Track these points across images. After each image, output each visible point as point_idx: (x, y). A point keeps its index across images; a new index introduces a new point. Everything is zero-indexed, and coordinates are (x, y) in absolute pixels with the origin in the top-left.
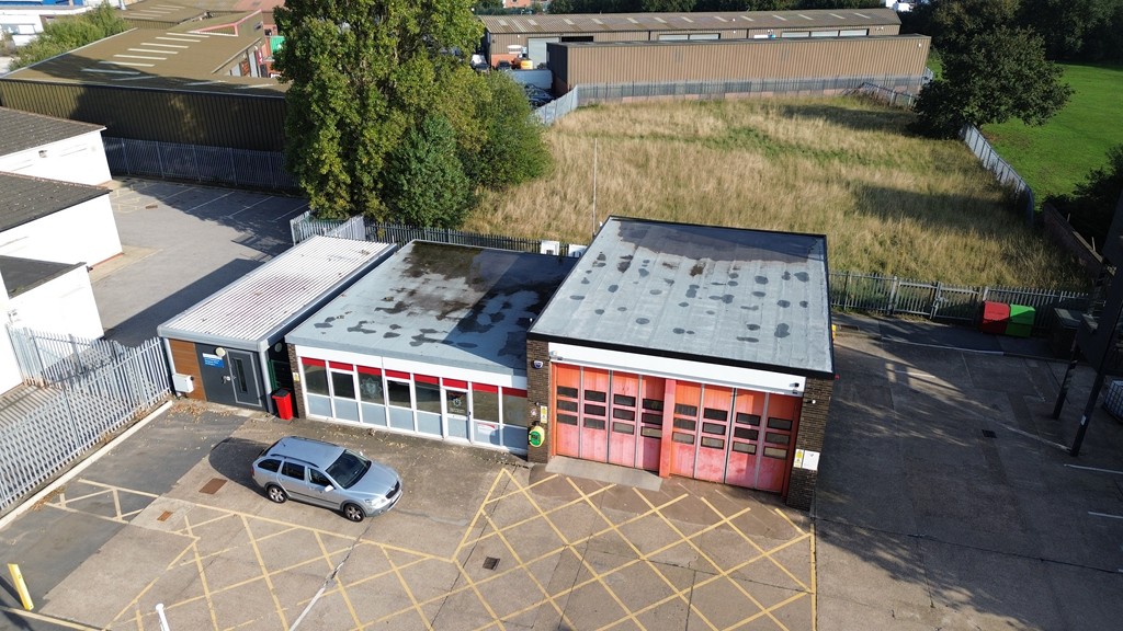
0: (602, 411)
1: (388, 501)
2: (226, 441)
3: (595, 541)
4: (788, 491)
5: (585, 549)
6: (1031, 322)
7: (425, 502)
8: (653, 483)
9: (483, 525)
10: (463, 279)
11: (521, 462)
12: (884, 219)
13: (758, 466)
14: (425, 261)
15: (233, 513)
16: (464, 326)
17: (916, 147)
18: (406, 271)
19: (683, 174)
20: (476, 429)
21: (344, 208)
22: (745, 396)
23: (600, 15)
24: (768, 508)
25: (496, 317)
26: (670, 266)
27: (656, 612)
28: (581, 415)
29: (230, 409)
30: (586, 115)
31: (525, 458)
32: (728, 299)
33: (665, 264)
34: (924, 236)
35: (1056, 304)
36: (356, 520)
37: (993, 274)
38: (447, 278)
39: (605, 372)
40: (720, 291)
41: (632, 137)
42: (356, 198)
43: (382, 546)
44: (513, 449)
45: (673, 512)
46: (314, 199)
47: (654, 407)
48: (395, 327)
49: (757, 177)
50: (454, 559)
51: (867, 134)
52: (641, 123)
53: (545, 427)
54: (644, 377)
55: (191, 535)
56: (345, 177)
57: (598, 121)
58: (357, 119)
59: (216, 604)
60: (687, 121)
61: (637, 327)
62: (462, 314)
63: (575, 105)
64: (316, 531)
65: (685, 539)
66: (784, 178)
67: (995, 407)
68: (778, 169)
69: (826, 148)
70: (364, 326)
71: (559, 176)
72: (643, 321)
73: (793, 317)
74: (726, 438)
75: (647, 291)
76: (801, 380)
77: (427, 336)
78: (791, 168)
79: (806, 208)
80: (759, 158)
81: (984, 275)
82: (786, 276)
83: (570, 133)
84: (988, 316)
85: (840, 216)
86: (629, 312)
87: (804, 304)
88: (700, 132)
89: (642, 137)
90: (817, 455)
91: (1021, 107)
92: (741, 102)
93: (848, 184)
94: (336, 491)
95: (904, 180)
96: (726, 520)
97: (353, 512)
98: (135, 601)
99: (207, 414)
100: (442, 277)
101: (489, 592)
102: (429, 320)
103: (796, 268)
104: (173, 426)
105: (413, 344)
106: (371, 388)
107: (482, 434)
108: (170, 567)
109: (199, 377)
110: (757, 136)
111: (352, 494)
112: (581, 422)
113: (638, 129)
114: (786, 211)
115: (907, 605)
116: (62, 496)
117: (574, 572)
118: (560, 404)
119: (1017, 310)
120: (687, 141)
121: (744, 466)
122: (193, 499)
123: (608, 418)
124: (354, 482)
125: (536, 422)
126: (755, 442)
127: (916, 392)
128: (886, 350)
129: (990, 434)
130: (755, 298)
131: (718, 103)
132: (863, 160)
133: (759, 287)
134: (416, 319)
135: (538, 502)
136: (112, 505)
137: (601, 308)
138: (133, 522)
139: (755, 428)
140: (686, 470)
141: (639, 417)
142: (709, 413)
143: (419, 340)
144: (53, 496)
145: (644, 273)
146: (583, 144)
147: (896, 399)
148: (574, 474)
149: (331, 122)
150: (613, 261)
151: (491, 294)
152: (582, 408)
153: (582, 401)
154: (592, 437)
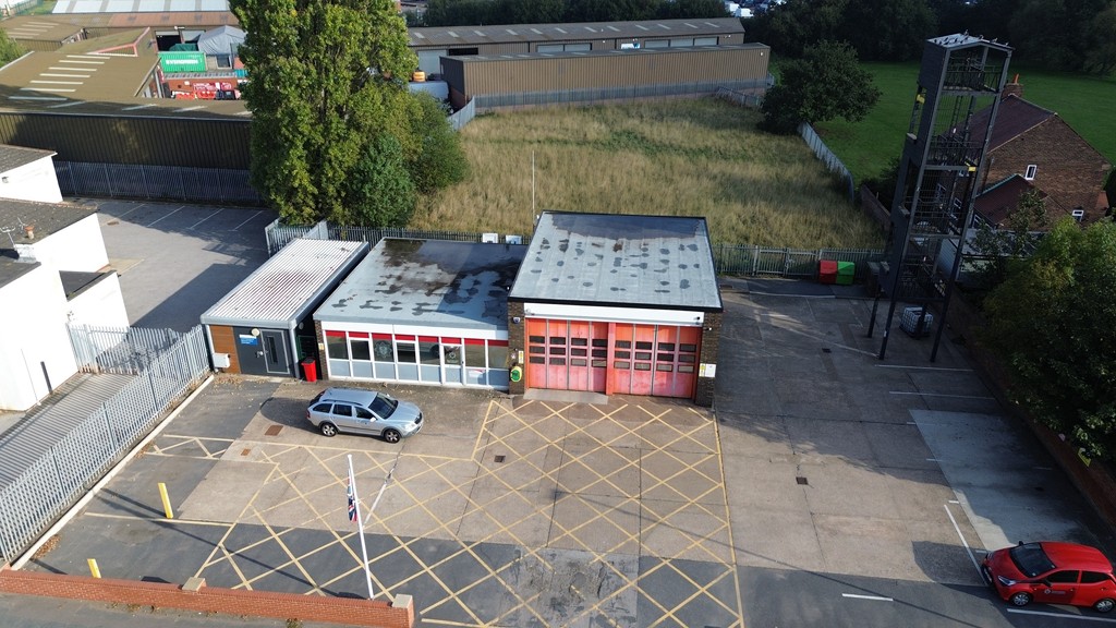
0: (562, 351)
1: (416, 426)
2: (270, 399)
3: (569, 438)
4: (698, 395)
5: (564, 444)
6: (852, 273)
7: (441, 426)
8: (603, 399)
9: (487, 437)
10: (436, 266)
11: (504, 395)
12: (745, 204)
13: (674, 381)
14: (399, 253)
15: (298, 446)
16: (449, 299)
17: (765, 142)
18: (387, 262)
19: (582, 172)
20: (467, 374)
21: (310, 215)
22: (663, 331)
23: (481, 27)
24: (684, 408)
25: (472, 292)
26: (598, 246)
27: (619, 475)
28: (548, 356)
29: (262, 378)
30: (484, 123)
31: (507, 392)
32: (644, 266)
33: (593, 244)
34: (776, 215)
35: (867, 258)
36: (394, 442)
37: (826, 240)
38: (423, 265)
39: (565, 322)
40: (637, 261)
41: (531, 143)
42: (320, 205)
43: (419, 456)
44: (496, 387)
45: (619, 416)
46: (284, 208)
47: (601, 343)
48: (396, 303)
49: (641, 173)
50: (473, 459)
51: (725, 133)
52: (536, 129)
53: (522, 366)
54: (593, 323)
55: (272, 462)
56: (311, 188)
57: (498, 128)
58: (321, 140)
59: (310, 501)
60: (576, 127)
61: (585, 288)
62: (444, 291)
63: (473, 114)
64: (366, 452)
65: (631, 432)
66: (663, 173)
67: (830, 333)
68: (657, 166)
69: (694, 146)
70: (372, 304)
71: (477, 179)
72: (588, 285)
73: (690, 274)
74: (652, 362)
75: (585, 264)
76: (701, 315)
77: (423, 307)
78: (668, 165)
79: (683, 197)
80: (641, 157)
81: (820, 242)
82: (682, 248)
83: (476, 140)
84: (823, 271)
85: (711, 203)
86: (576, 279)
87: (697, 266)
88: (588, 136)
89: (539, 142)
90: (714, 366)
91: (842, 107)
92: (618, 107)
93: (715, 177)
94: (378, 422)
95: (757, 171)
96: (656, 418)
97: (392, 436)
98: (250, 505)
99: (246, 383)
100: (418, 265)
101: (503, 476)
102: (421, 296)
103: (688, 242)
104: (222, 393)
105: (414, 314)
106: (384, 350)
107: (472, 377)
108: (265, 483)
109: (236, 355)
110: (636, 137)
111: (390, 422)
112: (547, 361)
113: (535, 135)
114: (669, 201)
115: (779, 455)
116: (156, 447)
117: (559, 458)
118: (532, 349)
119: (842, 265)
120: (578, 144)
121: (665, 381)
122: (262, 440)
123: (568, 356)
124: (390, 415)
125: (515, 363)
126: (671, 363)
127: (776, 327)
128: (754, 301)
129: (827, 351)
130: (662, 264)
131: (599, 108)
132: (724, 155)
133: (664, 257)
134: (410, 296)
135: (524, 419)
136: (200, 449)
137: (555, 277)
138: (223, 458)
139: (671, 352)
140: (624, 389)
141: (590, 353)
142: (640, 345)
143: (419, 310)
144: (147, 447)
145: (580, 252)
146: (491, 150)
147: (763, 333)
148: (545, 399)
149: (300, 144)
150: (555, 244)
151: (462, 275)
152: (548, 351)
153: (548, 345)
154: (556, 371)
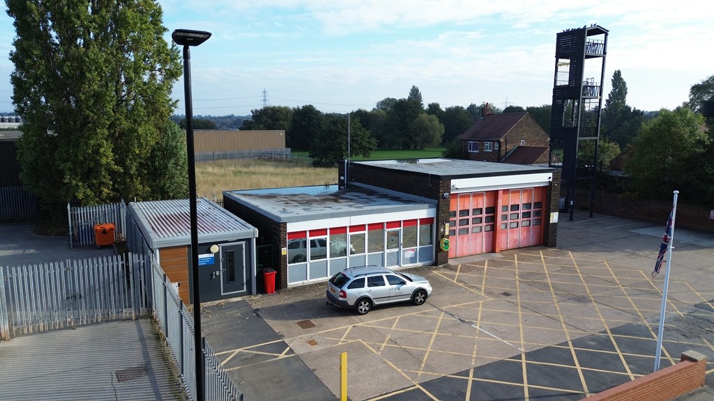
0: (467, 222)
2: (257, 310)
4: (546, 239)
8: (497, 256)
11: (434, 267)
13: (531, 232)
18: (261, 198)
20: (404, 255)
22: (525, 193)
25: (364, 198)
28: (458, 228)
29: (217, 301)
31: (436, 264)
36: (422, 303)
39: (469, 196)
44: (426, 262)
47: (492, 210)
53: (448, 237)
54: (487, 192)
55: (352, 341)
70: (311, 210)
74: (519, 220)
76: (550, 175)
90: (557, 214)
96: (542, 256)
97: (419, 299)
100: (289, 196)
102: (336, 204)
107: (407, 258)
108: (378, 353)
109: (188, 281)
112: (457, 232)
121: (526, 235)
122: (308, 332)
123: (470, 226)
125: (443, 235)
126: (529, 219)
138: (299, 352)
139: (529, 210)
140: (505, 246)
141: (484, 220)
142: (513, 208)
148: (465, 263)
152: (458, 223)
153: (458, 218)
154: (463, 241)
